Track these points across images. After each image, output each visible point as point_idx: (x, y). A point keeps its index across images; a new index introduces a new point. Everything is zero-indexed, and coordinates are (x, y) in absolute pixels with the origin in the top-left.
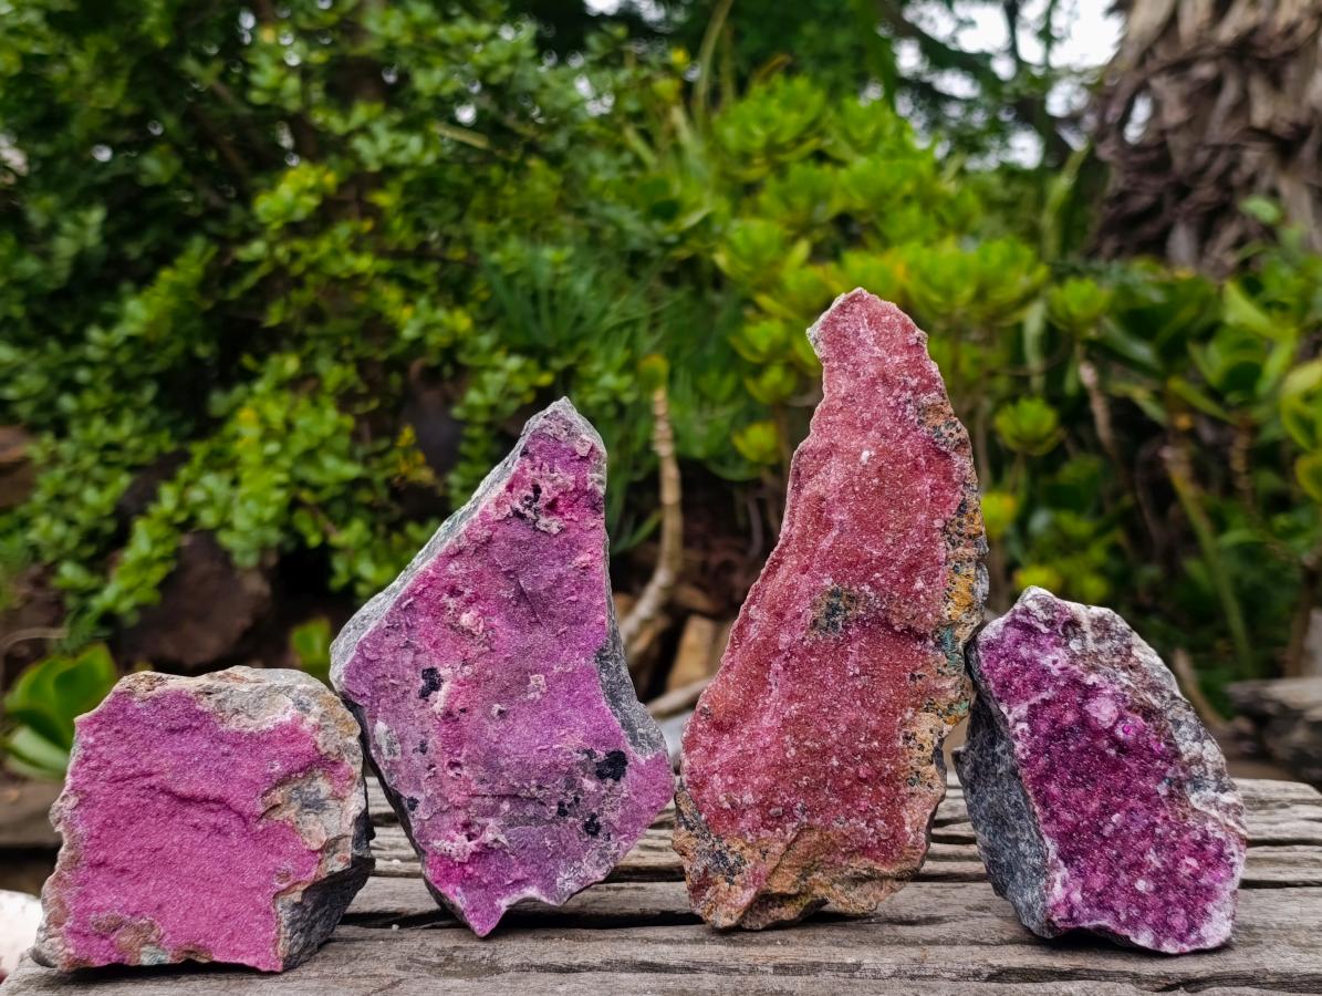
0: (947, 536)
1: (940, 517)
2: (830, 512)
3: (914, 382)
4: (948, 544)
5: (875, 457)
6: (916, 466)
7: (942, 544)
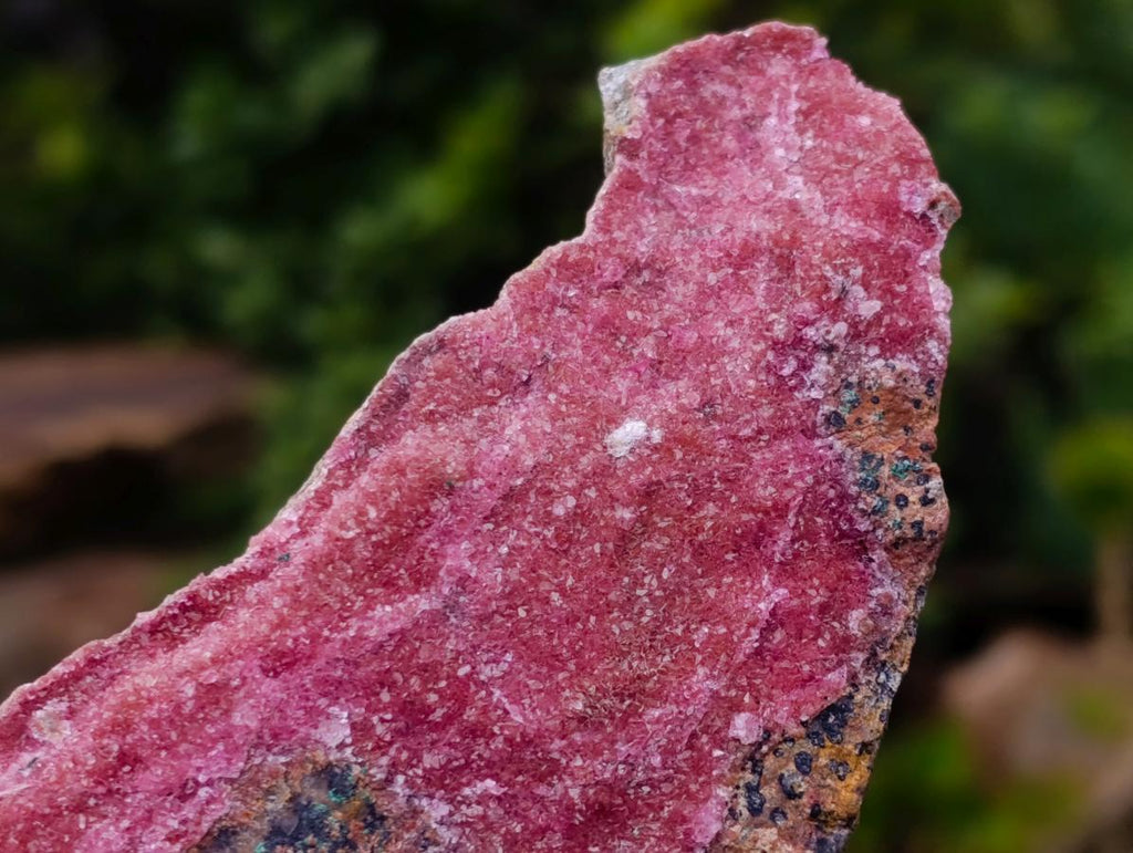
0: (749, 777)
1: (754, 709)
2: (447, 534)
3: (869, 307)
4: (742, 801)
5: (655, 449)
6: (758, 536)
7: (723, 792)
